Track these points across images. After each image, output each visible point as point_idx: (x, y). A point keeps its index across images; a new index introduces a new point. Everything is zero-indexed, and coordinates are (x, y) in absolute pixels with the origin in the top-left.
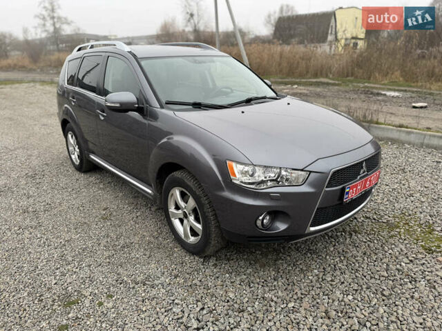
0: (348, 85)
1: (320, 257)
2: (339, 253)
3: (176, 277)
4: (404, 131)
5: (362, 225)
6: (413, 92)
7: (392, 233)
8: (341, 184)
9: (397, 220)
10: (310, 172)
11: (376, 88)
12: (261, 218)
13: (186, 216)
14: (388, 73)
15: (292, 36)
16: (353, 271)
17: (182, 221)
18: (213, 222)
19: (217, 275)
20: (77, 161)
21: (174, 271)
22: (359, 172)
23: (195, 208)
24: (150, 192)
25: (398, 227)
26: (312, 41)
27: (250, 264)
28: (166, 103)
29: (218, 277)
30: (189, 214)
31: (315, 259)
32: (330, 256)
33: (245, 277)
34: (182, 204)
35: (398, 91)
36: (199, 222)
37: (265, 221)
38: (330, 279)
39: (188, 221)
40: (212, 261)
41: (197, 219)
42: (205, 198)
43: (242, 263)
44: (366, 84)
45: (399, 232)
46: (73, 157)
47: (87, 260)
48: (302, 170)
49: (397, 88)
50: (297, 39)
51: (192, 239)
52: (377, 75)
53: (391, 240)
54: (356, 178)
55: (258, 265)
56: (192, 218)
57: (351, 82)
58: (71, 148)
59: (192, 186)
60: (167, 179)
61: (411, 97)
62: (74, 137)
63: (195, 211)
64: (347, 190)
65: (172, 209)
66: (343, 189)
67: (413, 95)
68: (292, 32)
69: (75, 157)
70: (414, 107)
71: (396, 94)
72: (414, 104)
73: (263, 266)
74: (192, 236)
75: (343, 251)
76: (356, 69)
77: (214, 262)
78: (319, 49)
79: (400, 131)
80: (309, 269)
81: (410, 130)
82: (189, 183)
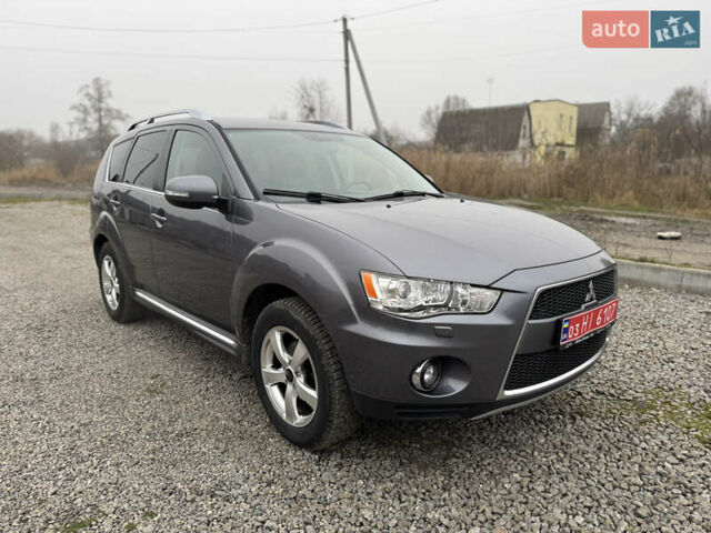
0: (554, 209)
1: (523, 454)
2: (555, 447)
3: (269, 484)
4: (648, 268)
5: (592, 405)
6: (657, 219)
7: (644, 417)
8: (554, 315)
9: (650, 396)
10: (502, 290)
11: (598, 213)
12: (419, 370)
13: (290, 377)
14: (614, 194)
15: (464, 141)
16: (582, 476)
17: (282, 388)
18: (337, 383)
19: (342, 482)
20: (114, 305)
21: (267, 475)
22: (584, 298)
23: (308, 360)
24: (231, 342)
25: (653, 408)
26: (495, 147)
27: (401, 464)
28: (265, 193)
29: (344, 486)
30: (297, 373)
31: (513, 456)
32: (540, 451)
33: (392, 485)
34: (285, 357)
35: (633, 216)
36: (313, 387)
37: (426, 377)
38: (542, 488)
39: (294, 386)
40: (334, 459)
41: (310, 382)
43: (387, 463)
44: (582, 208)
45: (656, 416)
46: (109, 298)
47: (114, 456)
48: (488, 287)
49: (631, 213)
50: (472, 145)
51: (300, 420)
52: (598, 197)
53: (644, 428)
54: (579, 307)
55: (414, 467)
56: (300, 381)
57: (559, 204)
58: (106, 284)
59: (302, 321)
60: (261, 314)
61: (655, 225)
62: (112, 264)
63: (306, 366)
64: (566, 325)
65: (267, 368)
66: (559, 323)
67: (658, 223)
68: (464, 134)
69: (112, 298)
70: (661, 238)
71: (630, 221)
72: (660, 234)
73: (424, 467)
74: (300, 414)
75: (562, 444)
76: (564, 188)
77: (339, 461)
78: (505, 158)
79: (642, 267)
80: (504, 472)
81: (657, 265)
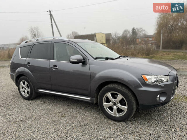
12: (158, 96)
13: (115, 104)
18: (134, 103)
20: (26, 95)
23: (123, 99)
27: (144, 120)
28: (96, 58)
29: (138, 128)
31: (163, 113)
32: (167, 111)
33: (147, 125)
34: (112, 99)
38: (175, 118)
39: (117, 106)
40: (129, 122)
41: (123, 105)
42: (129, 93)
56: (119, 104)
58: (22, 89)
60: (103, 89)
62: (26, 83)
65: (105, 103)
74: (118, 113)
82: (119, 88)
